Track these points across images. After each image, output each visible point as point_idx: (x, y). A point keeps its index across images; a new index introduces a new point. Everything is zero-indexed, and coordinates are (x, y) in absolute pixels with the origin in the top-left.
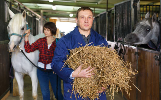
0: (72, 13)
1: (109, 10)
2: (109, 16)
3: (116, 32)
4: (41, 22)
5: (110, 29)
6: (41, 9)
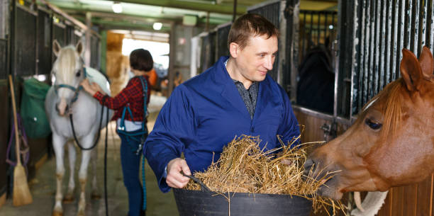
0: (159, 22)
4: (86, 40)
6: (88, 10)
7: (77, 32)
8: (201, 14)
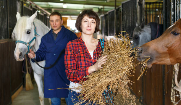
1: (117, 8)
2: (117, 13)
5: (118, 26)
8: (100, 7)
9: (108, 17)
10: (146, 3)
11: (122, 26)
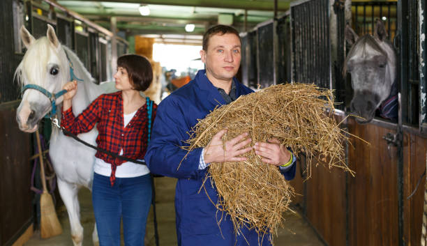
0: (192, 23)
1: (279, 16)
2: (279, 30)
3: (295, 72)
4: (112, 48)
5: (283, 63)
6: (113, 15)
7: (101, 40)
8: (237, 12)
9: (256, 38)
10: (356, 4)
11: (292, 65)
